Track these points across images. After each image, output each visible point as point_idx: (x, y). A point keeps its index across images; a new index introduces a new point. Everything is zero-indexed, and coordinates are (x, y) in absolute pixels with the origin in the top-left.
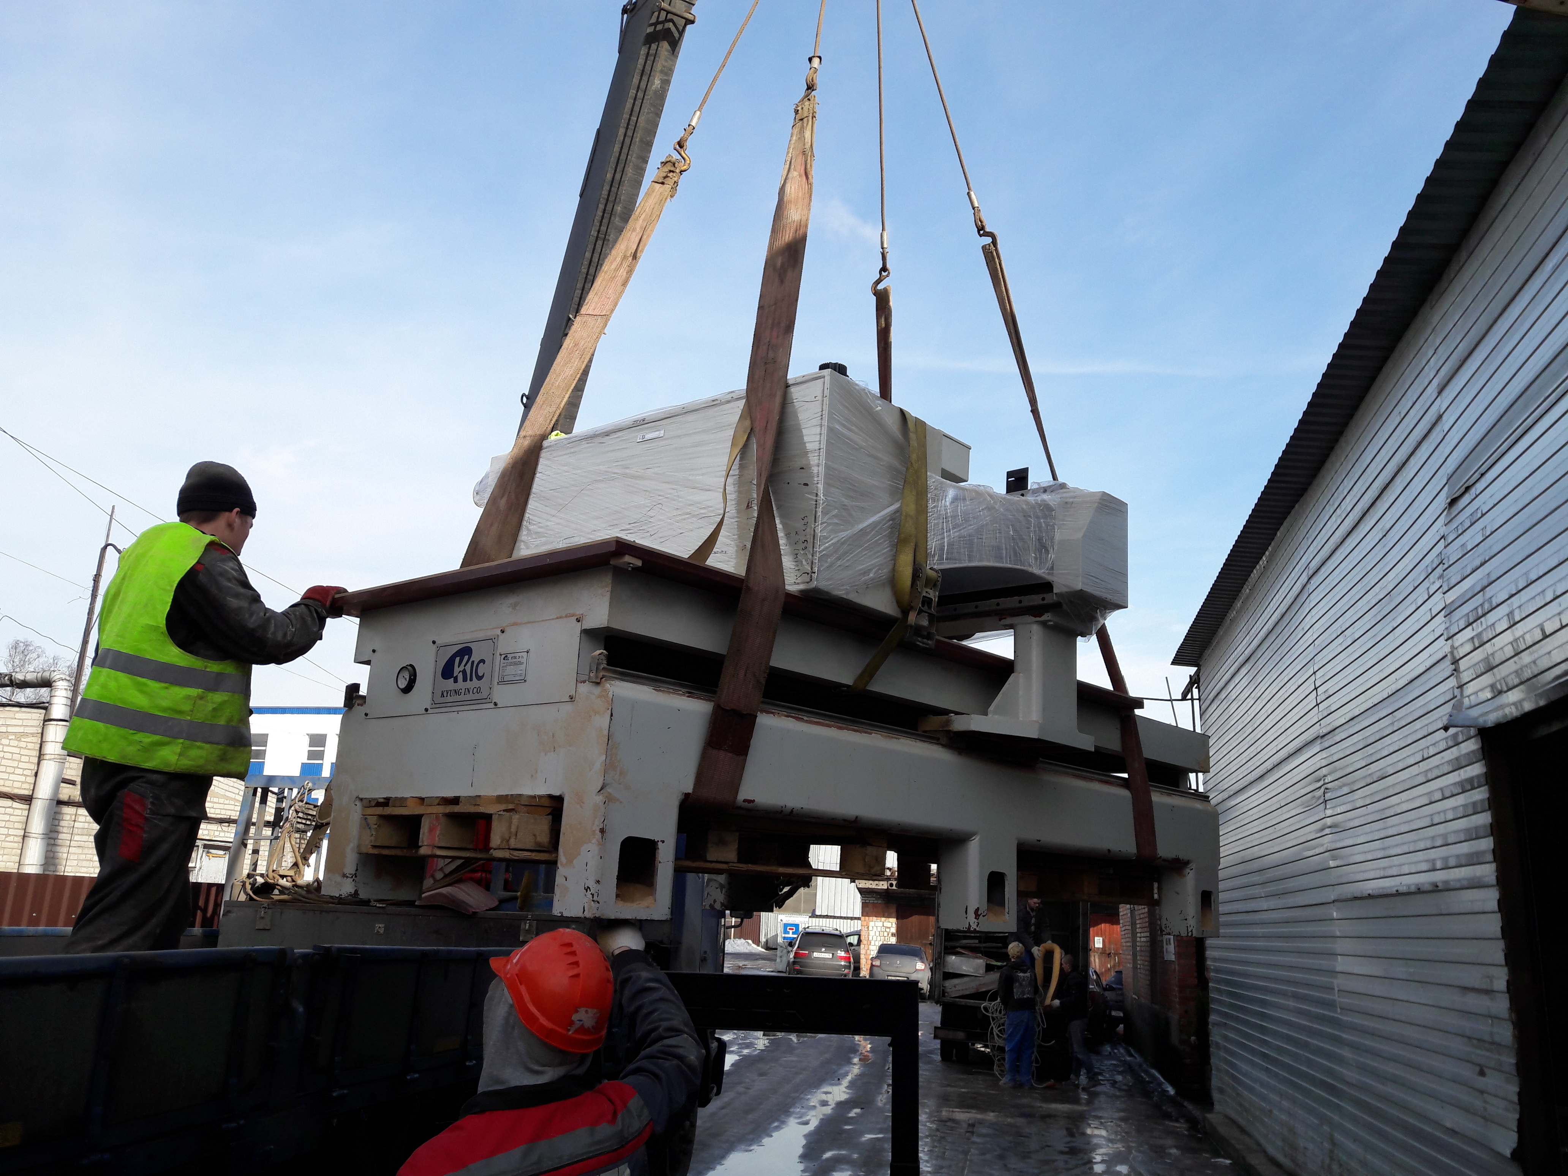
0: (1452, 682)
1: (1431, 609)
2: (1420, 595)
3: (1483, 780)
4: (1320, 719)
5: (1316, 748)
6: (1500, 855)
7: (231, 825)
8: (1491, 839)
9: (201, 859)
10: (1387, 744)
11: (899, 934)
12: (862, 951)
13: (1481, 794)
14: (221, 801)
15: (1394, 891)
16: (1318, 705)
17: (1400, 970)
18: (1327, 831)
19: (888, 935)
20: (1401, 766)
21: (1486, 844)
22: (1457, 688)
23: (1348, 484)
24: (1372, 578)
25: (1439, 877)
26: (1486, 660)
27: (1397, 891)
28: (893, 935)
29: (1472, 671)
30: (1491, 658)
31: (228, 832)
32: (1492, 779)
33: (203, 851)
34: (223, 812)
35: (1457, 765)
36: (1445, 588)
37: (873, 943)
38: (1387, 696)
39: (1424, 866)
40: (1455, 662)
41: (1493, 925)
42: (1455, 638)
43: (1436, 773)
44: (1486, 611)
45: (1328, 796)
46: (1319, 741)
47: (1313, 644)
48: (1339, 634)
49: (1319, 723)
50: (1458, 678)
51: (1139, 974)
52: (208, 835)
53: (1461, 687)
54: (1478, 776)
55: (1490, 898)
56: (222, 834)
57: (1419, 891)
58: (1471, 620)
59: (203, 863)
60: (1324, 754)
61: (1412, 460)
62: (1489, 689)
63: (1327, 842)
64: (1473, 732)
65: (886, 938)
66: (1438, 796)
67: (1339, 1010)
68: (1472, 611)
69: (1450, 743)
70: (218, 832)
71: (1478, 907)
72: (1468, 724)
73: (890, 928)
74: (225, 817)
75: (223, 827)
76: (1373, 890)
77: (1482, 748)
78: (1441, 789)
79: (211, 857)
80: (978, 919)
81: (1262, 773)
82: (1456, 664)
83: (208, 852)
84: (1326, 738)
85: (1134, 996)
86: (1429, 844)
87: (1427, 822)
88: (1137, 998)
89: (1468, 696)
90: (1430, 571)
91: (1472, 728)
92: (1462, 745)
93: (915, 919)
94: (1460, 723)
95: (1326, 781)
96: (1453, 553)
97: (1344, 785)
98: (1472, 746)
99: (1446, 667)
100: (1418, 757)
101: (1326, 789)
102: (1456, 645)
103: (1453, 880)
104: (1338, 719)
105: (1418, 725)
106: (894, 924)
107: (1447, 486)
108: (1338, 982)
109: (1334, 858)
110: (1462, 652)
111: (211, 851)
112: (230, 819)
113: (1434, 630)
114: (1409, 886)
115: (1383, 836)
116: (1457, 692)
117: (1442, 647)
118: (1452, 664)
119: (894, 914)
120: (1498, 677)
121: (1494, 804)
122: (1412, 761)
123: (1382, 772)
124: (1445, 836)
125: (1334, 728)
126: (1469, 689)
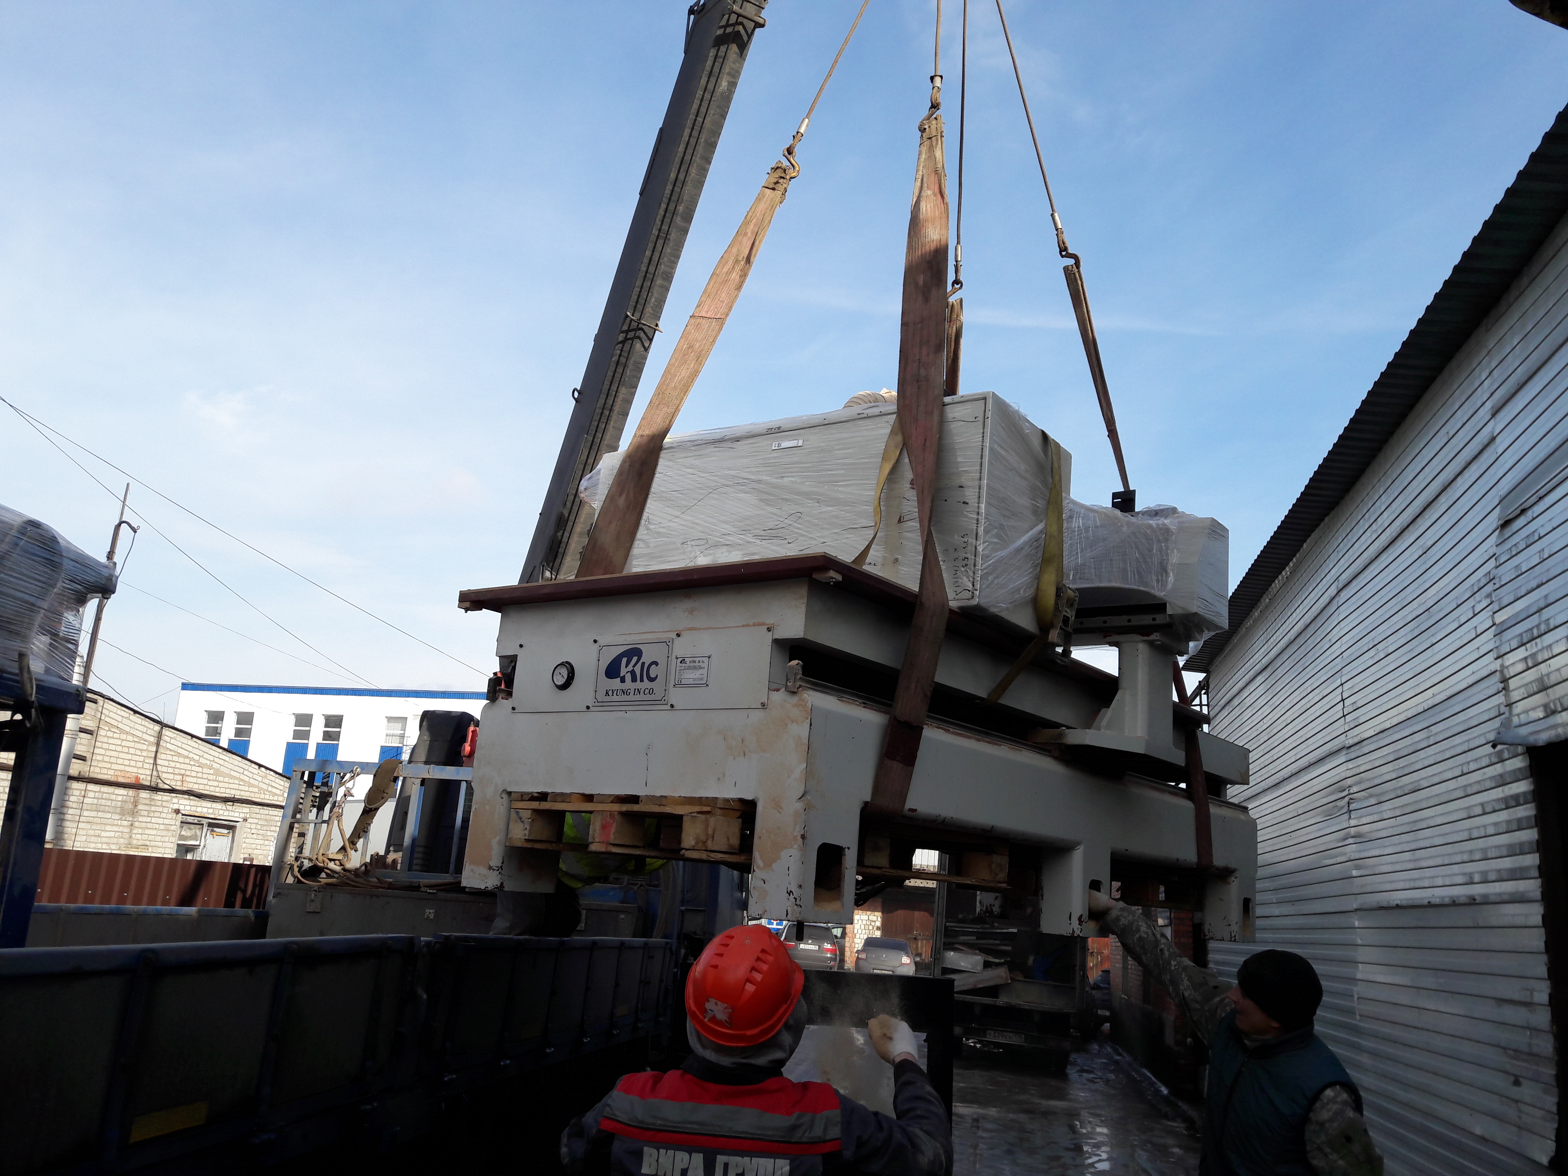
0: (1500, 699)
1: (1476, 627)
2: (1464, 612)
3: (1530, 797)
4: (1346, 730)
5: (1341, 758)
6: (1545, 871)
7: (235, 804)
8: (1537, 855)
9: (205, 837)
10: (1421, 757)
11: (884, 928)
12: (846, 943)
13: (1527, 811)
14: (226, 780)
15: (1425, 902)
16: (1344, 716)
17: (1429, 981)
18: (1351, 841)
19: (873, 928)
20: (1437, 779)
21: (1532, 860)
22: (1506, 706)
23: (1385, 500)
24: (1410, 594)
25: (1478, 890)
26: (1541, 680)
27: (1429, 902)
28: (878, 928)
29: (1522, 690)
30: (1546, 678)
31: (232, 811)
32: (1538, 796)
33: (208, 829)
34: (228, 791)
35: (1502, 781)
36: (1495, 607)
37: (858, 936)
38: (1423, 710)
39: (1460, 879)
40: (1505, 681)
41: (1537, 940)
42: (1505, 657)
43: (1475, 788)
44: (1543, 632)
45: (1352, 807)
46: (1344, 752)
47: (1341, 656)
48: (1370, 647)
49: (1345, 734)
50: (1507, 696)
51: (1130, 975)
52: (212, 814)
53: (1510, 705)
54: (1524, 793)
55: (1535, 913)
56: (226, 813)
57: (1454, 903)
58: (1525, 640)
59: (207, 842)
60: (1350, 765)
61: (1460, 480)
62: (1542, 709)
63: (1352, 850)
64: (1520, 749)
65: (871, 931)
66: (1479, 810)
67: (1358, 1017)
68: (1526, 632)
69: (1494, 760)
70: (223, 811)
71: (1520, 921)
72: (1518, 741)
73: (875, 921)
74: (230, 796)
75: (227, 806)
76: (1401, 900)
77: (1530, 766)
78: (1482, 804)
79: (215, 835)
80: (1081, 925)
81: (1277, 781)
82: (1506, 683)
83: (212, 831)
84: (1352, 749)
85: (1123, 996)
86: (1466, 857)
87: (1465, 836)
88: (1126, 997)
89: (1518, 715)
90: (1476, 590)
91: (1519, 747)
92: (1507, 762)
93: (901, 914)
94: (1509, 740)
95: (1352, 791)
96: (1506, 572)
97: (1371, 796)
98: (1519, 763)
99: (1494, 683)
100: (1457, 772)
101: (1351, 799)
102: (1507, 663)
103: (1492, 894)
104: (1367, 730)
105: (1457, 740)
106: (879, 918)
107: (1499, 506)
108: (1359, 990)
109: (1357, 867)
110: (1512, 671)
111: (215, 829)
112: (234, 798)
113: (1478, 648)
114: (1443, 898)
115: (1413, 848)
116: (1503, 709)
117: (1489, 664)
118: (1501, 682)
119: (880, 908)
120: (1552, 697)
121: (1541, 821)
122: (1450, 775)
123: (1416, 784)
124: (1484, 850)
125: (1362, 739)
126: (1518, 708)
